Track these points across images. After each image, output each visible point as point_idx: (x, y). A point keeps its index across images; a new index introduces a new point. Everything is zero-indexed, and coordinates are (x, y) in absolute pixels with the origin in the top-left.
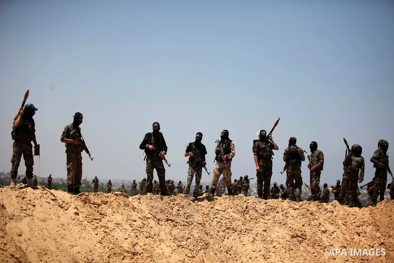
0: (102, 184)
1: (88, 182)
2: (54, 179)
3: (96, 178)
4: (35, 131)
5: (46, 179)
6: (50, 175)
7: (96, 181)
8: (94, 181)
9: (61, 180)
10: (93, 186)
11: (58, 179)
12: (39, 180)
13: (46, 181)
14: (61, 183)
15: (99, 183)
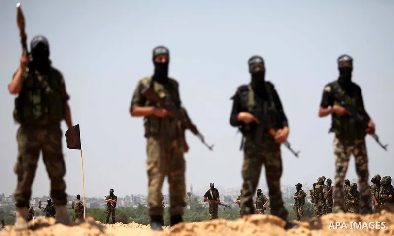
0: (229, 199)
1: (196, 199)
2: (121, 199)
3: (212, 187)
4: (67, 98)
5: (102, 200)
6: (112, 191)
7: (213, 195)
8: (207, 195)
9: (136, 199)
10: (207, 205)
11: (128, 197)
12: (87, 205)
13: (103, 206)
14: (136, 206)
15: (222, 199)
